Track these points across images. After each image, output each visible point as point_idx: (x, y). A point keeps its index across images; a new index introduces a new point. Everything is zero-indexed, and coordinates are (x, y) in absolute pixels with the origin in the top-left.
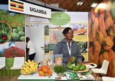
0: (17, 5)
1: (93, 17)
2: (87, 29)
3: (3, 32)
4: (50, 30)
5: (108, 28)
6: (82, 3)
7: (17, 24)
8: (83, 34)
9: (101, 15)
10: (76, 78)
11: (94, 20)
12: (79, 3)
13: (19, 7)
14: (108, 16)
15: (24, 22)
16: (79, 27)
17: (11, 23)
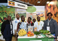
0: (12, 3)
1: (47, 8)
2: (44, 14)
3: (5, 16)
4: (27, 15)
5: (55, 13)
6: (40, 2)
7: (11, 12)
8: (42, 17)
9: (52, 7)
10: (46, 37)
11: (48, 9)
12: (38, 2)
13: (13, 4)
14: (55, 8)
15: (14, 11)
16: (41, 13)
17: (8, 12)
